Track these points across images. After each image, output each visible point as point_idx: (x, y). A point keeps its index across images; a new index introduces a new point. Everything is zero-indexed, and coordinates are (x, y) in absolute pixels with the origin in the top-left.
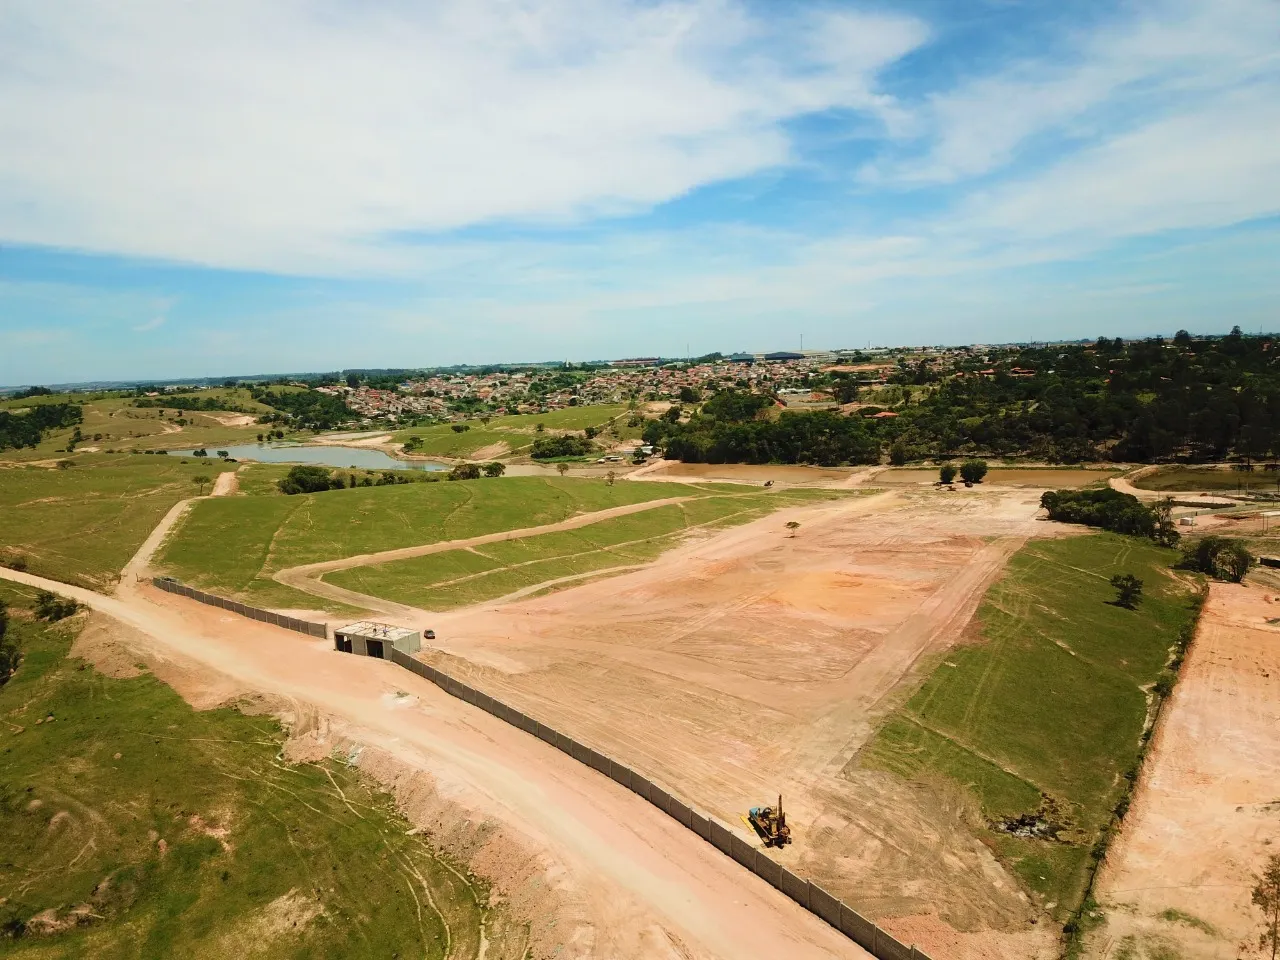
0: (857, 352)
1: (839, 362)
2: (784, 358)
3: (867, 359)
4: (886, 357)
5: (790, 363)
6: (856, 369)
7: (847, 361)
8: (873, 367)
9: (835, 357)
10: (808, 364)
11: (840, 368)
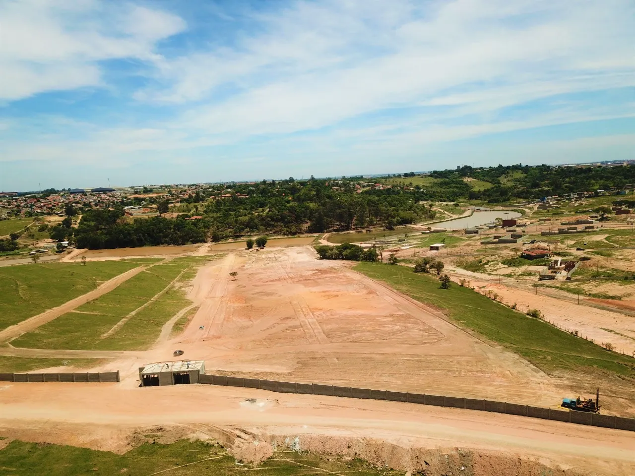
0: (145, 188)
1: (136, 193)
2: (105, 191)
3: (151, 191)
4: (160, 190)
5: (109, 193)
6: (146, 196)
7: (140, 192)
8: (155, 195)
9: (132, 191)
10: (119, 194)
11: (137, 196)
